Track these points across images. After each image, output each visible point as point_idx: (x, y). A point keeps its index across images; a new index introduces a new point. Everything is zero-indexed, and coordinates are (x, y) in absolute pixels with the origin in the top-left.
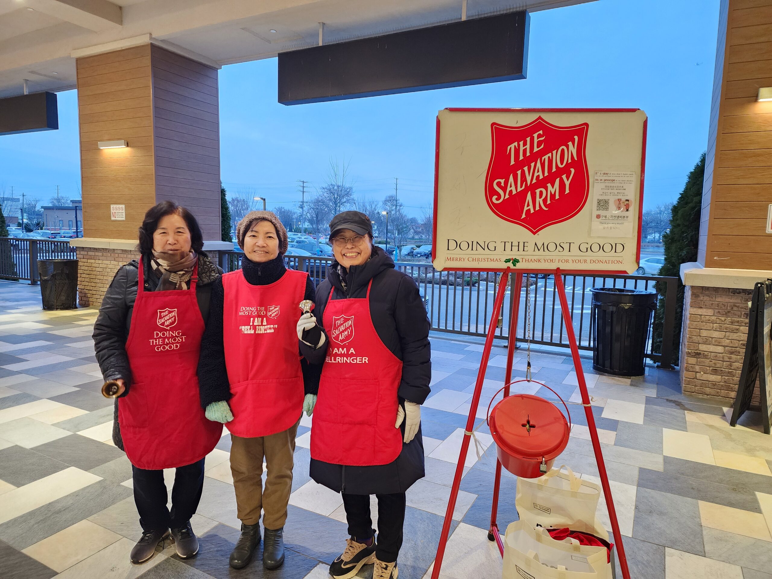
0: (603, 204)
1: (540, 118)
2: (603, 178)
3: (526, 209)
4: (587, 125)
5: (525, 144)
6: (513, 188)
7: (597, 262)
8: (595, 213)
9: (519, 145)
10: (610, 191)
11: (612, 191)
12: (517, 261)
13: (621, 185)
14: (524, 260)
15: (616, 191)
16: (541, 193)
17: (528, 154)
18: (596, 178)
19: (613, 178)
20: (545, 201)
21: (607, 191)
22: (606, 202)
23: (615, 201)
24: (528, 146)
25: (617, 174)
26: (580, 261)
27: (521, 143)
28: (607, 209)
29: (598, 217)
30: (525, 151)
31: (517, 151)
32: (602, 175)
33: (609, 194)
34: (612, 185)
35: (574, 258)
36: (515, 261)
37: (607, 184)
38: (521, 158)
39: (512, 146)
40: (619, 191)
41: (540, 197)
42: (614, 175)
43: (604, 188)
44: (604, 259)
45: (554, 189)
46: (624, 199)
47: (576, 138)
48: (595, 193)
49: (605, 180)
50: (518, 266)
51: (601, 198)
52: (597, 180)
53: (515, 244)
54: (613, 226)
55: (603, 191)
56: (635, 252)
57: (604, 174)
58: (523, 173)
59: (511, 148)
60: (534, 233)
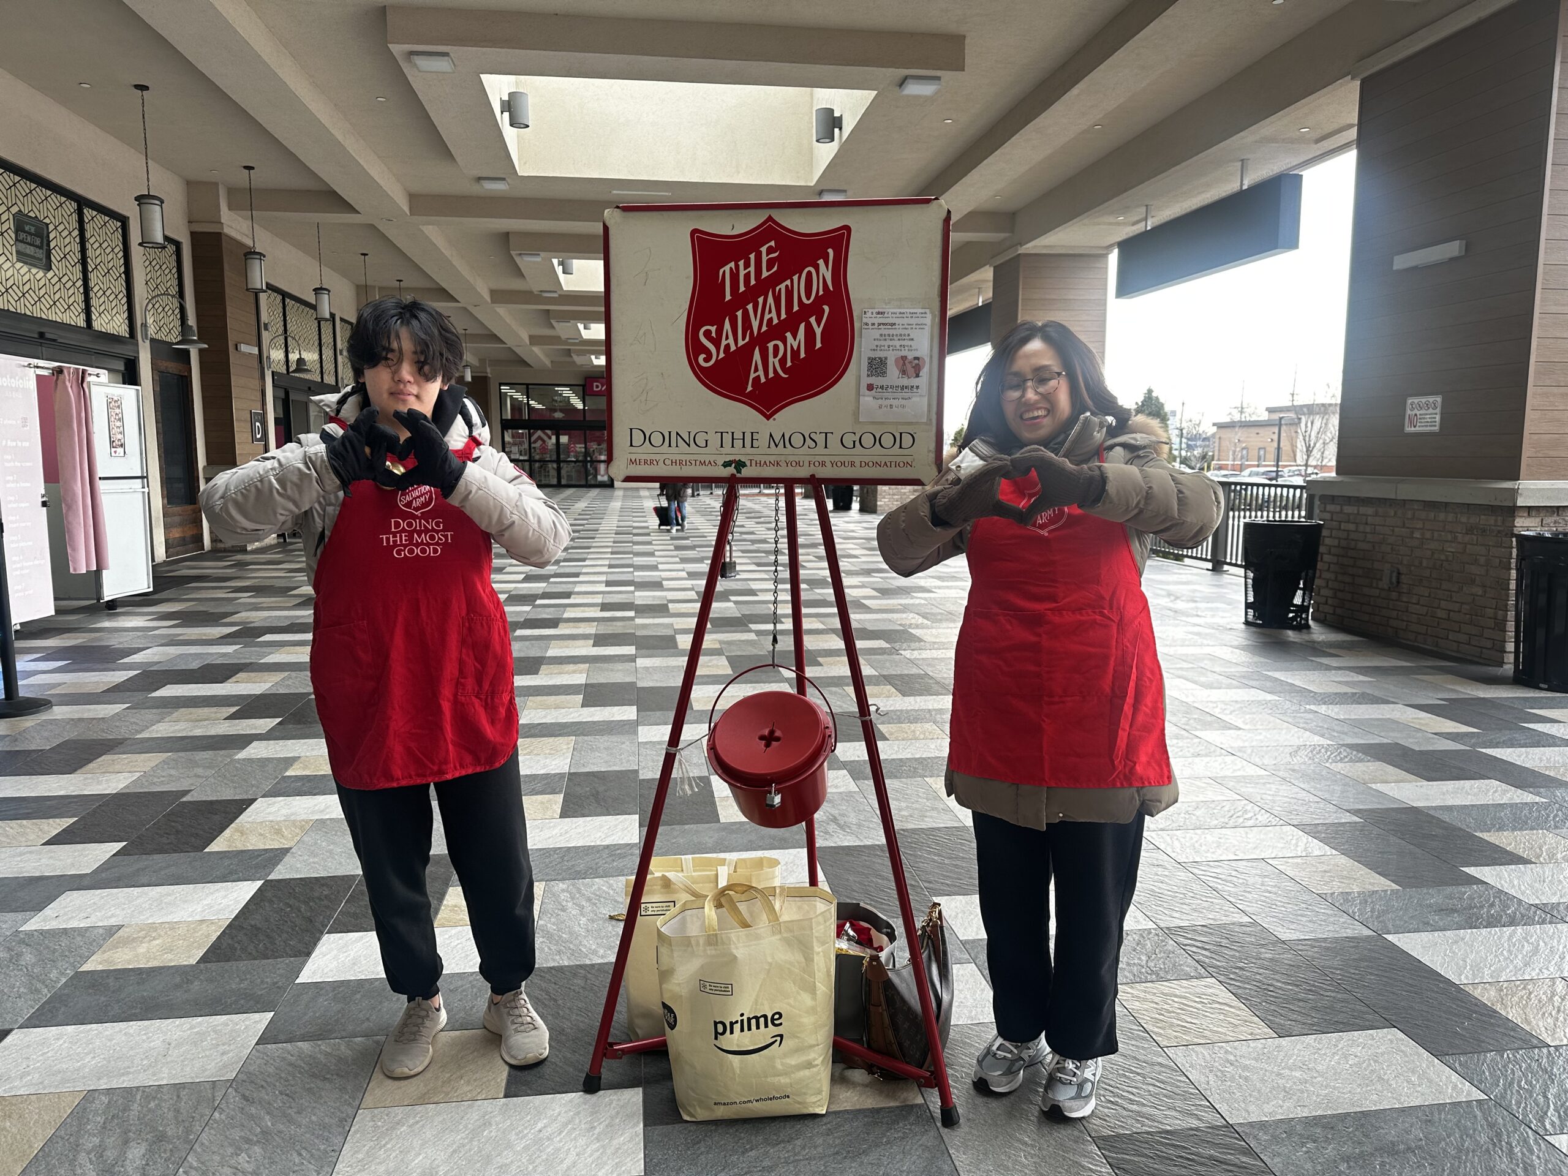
0: (877, 366)
1: (770, 219)
2: (876, 321)
3: (752, 375)
4: (848, 228)
5: (747, 265)
6: (731, 341)
7: (871, 464)
8: (866, 381)
9: (737, 266)
10: (888, 343)
11: (891, 343)
12: (744, 465)
13: (907, 332)
14: (754, 463)
15: (897, 343)
16: (776, 347)
17: (753, 282)
18: (865, 320)
19: (893, 321)
20: (783, 361)
21: (882, 343)
22: (882, 362)
23: (896, 360)
24: (752, 269)
25: (900, 313)
26: (843, 464)
27: (741, 263)
28: (883, 374)
29: (870, 387)
30: (747, 276)
31: (735, 276)
32: (875, 315)
33: (886, 348)
34: (891, 332)
35: (833, 459)
36: (740, 465)
37: (880, 332)
38: (742, 289)
39: (727, 268)
40: (903, 343)
41: (775, 356)
42: (894, 316)
43: (879, 337)
44: (883, 460)
45: (796, 341)
46: (910, 356)
47: (830, 251)
48: (865, 346)
49: (879, 324)
50: (746, 472)
51: (873, 355)
52: (867, 324)
53: (740, 436)
54: (895, 402)
55: (876, 343)
56: (933, 446)
57: (878, 313)
58: (746, 315)
59: (724, 271)
60: (768, 418)
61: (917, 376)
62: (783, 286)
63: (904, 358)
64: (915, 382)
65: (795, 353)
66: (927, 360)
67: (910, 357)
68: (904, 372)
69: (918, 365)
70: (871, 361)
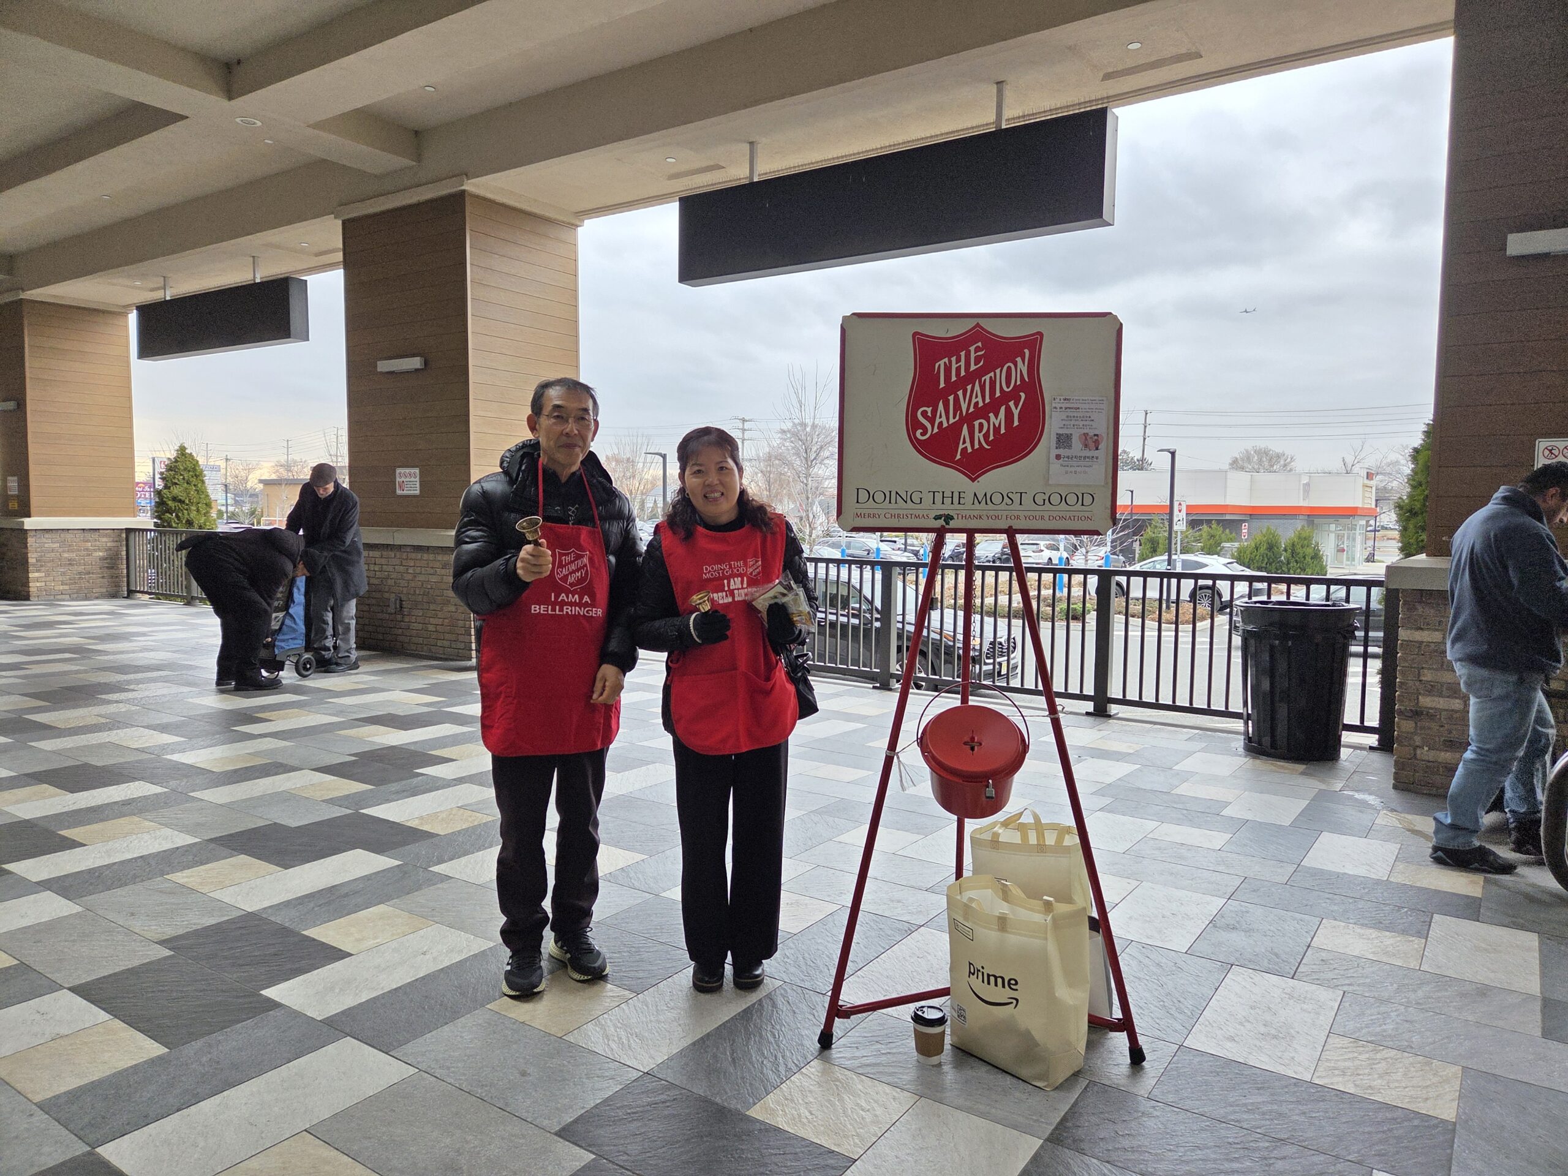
0: (1064, 440)
1: (978, 325)
2: (1064, 406)
3: (961, 446)
4: (1041, 334)
5: (958, 360)
6: (944, 419)
7: (1058, 518)
8: (1054, 452)
9: (950, 362)
10: (1073, 423)
11: (1076, 423)
12: (952, 518)
13: (1088, 415)
14: (960, 516)
15: (1081, 423)
16: (981, 425)
17: (963, 373)
18: (1054, 405)
19: (1076, 406)
20: (986, 436)
21: (1069, 422)
22: (1069, 437)
23: (1080, 436)
24: (962, 363)
25: (1083, 400)
26: (1035, 518)
27: (954, 359)
28: (1070, 447)
29: (1058, 457)
30: (958, 369)
31: (948, 370)
32: (1062, 401)
33: (1072, 426)
34: (1076, 414)
35: (1027, 514)
36: (948, 518)
37: (1067, 414)
38: (954, 378)
39: (942, 363)
40: (1085, 423)
41: (980, 431)
42: (1078, 402)
43: (1065, 418)
44: (1068, 514)
45: (998, 420)
47: (1027, 351)
48: (1053, 424)
49: (1066, 408)
50: (953, 524)
51: (1061, 432)
52: (1055, 408)
53: (948, 494)
54: (1079, 469)
55: (1064, 422)
56: (1109, 504)
57: (1065, 400)
58: (957, 399)
59: (939, 366)
60: (973, 480)
61: (1097, 449)
62: (987, 377)
63: (1086, 435)
64: (1095, 453)
65: (997, 430)
66: (1104, 435)
67: (1091, 434)
68: (1086, 446)
69: (1096, 440)
70: (1059, 437)
